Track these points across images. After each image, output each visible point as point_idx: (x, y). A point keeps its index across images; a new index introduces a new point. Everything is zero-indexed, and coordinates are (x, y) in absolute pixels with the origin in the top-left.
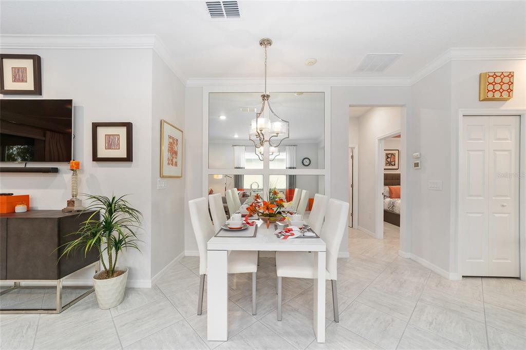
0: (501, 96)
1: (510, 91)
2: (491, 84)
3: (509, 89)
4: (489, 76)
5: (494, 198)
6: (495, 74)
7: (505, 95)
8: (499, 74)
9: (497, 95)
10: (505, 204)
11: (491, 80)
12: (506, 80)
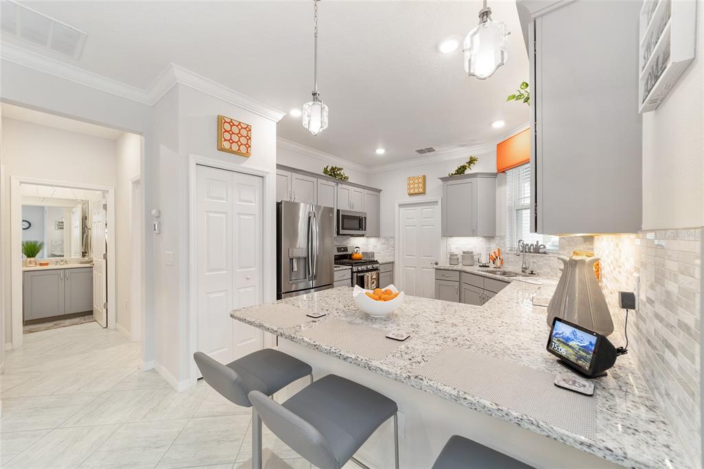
0: (239, 149)
1: (248, 146)
2: (228, 132)
3: (247, 144)
4: (225, 122)
5: (238, 270)
6: (231, 122)
7: (243, 149)
8: (236, 123)
9: (235, 147)
10: (249, 277)
11: (227, 127)
12: (244, 132)
